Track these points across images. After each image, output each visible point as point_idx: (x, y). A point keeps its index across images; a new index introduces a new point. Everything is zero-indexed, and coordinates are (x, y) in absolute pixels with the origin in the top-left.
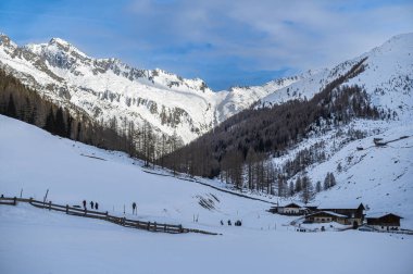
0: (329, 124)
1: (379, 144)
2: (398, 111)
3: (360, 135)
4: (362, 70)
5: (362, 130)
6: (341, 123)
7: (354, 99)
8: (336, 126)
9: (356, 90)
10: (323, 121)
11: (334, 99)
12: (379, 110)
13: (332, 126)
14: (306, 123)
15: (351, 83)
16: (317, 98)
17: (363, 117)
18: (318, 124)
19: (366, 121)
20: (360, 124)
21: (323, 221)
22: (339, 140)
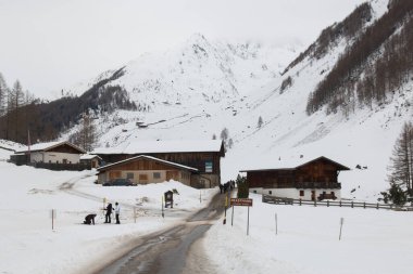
0: (96, 113)
1: (141, 126)
2: (152, 105)
3: (122, 121)
4: (122, 74)
5: (124, 118)
6: (106, 113)
7: (117, 95)
8: (103, 115)
9: (118, 88)
10: (91, 111)
11: (100, 95)
12: (137, 104)
13: (99, 116)
14: (77, 113)
15: (113, 83)
16: (86, 95)
17: (124, 109)
18: (87, 113)
19: (127, 111)
20: (122, 114)
21: (144, 180)
22: (106, 125)
